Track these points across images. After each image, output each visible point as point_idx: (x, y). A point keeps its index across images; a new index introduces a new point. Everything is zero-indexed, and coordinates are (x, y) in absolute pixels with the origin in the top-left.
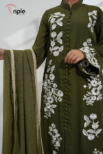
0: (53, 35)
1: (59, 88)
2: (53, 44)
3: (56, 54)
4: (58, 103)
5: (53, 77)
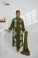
0: (15, 23)
1: (16, 32)
2: (15, 25)
3: (15, 27)
4: (16, 35)
5: (15, 30)
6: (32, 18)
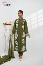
3: (17, 28)
6: (37, 19)
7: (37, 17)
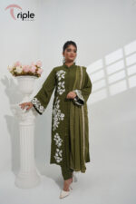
2: (59, 88)
4: (61, 121)
7: (125, 63)
